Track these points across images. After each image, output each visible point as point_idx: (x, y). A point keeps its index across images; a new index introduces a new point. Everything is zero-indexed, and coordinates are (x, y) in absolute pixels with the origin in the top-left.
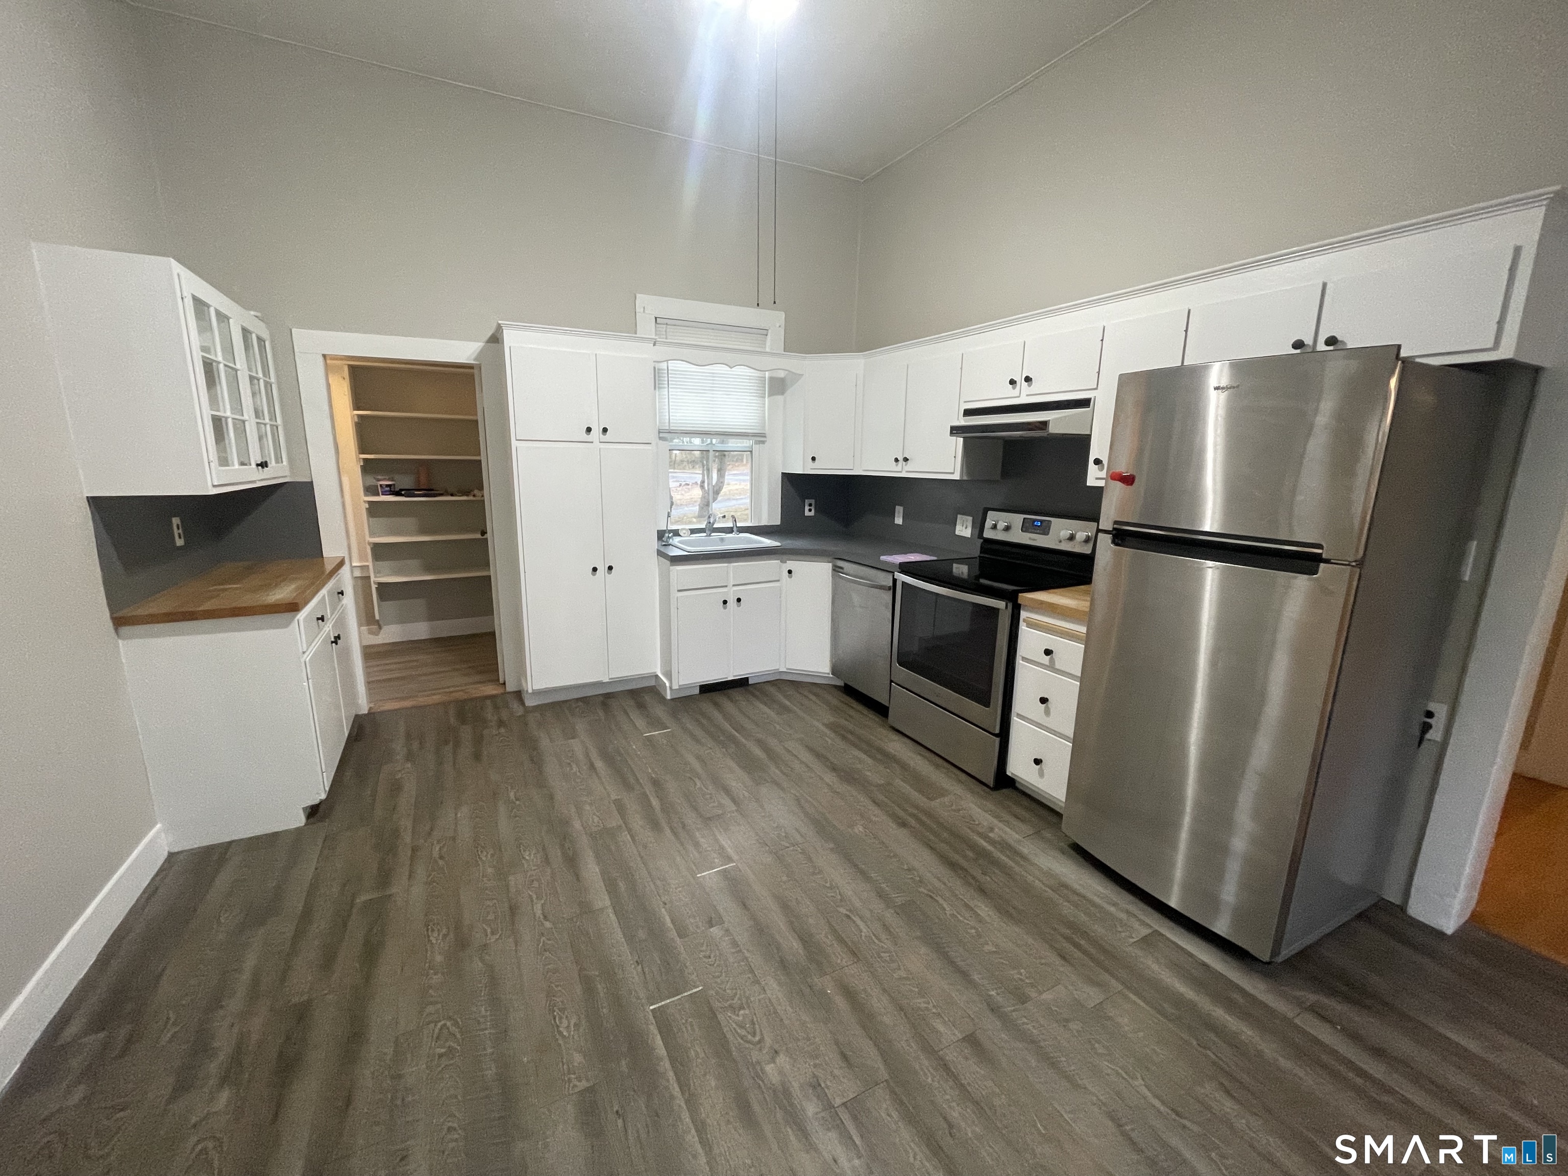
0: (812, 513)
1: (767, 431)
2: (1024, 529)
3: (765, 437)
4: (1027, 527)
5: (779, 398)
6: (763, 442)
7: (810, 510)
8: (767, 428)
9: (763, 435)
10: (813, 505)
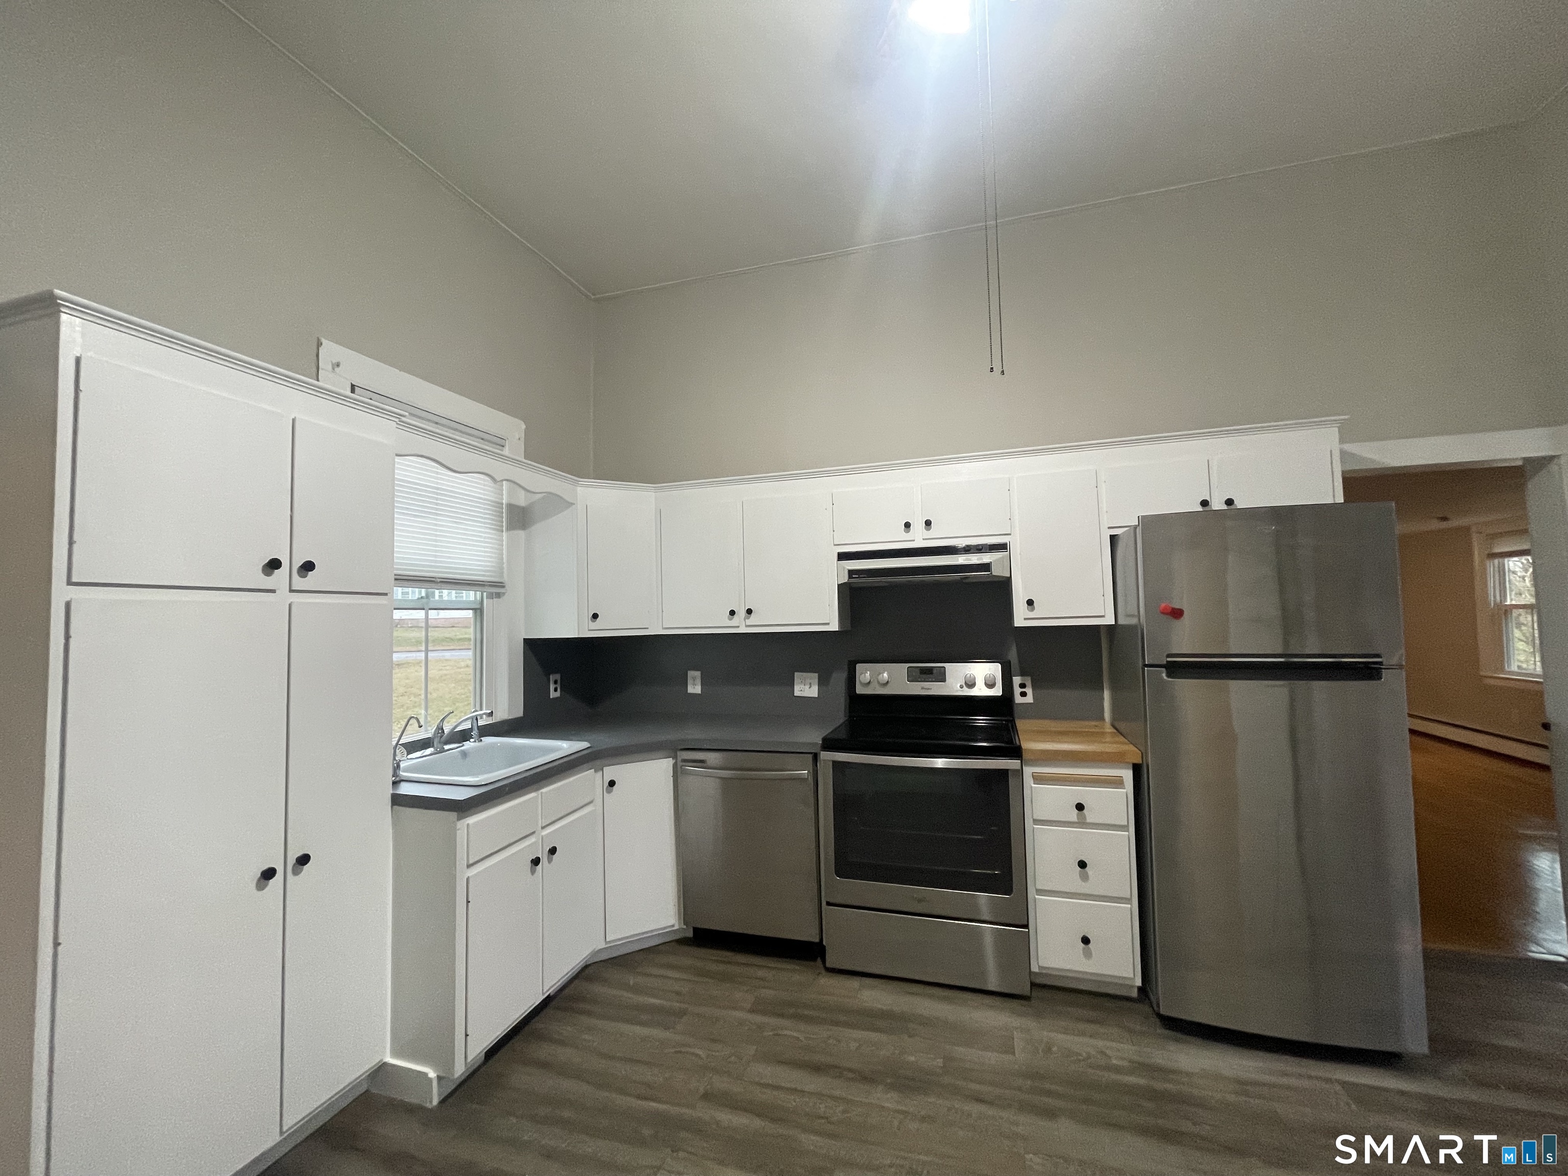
0: (558, 694)
1: (505, 579)
2: (912, 678)
3: (503, 587)
4: (913, 677)
5: (521, 533)
6: (498, 595)
7: (556, 690)
8: (505, 575)
9: (501, 585)
10: (559, 682)
